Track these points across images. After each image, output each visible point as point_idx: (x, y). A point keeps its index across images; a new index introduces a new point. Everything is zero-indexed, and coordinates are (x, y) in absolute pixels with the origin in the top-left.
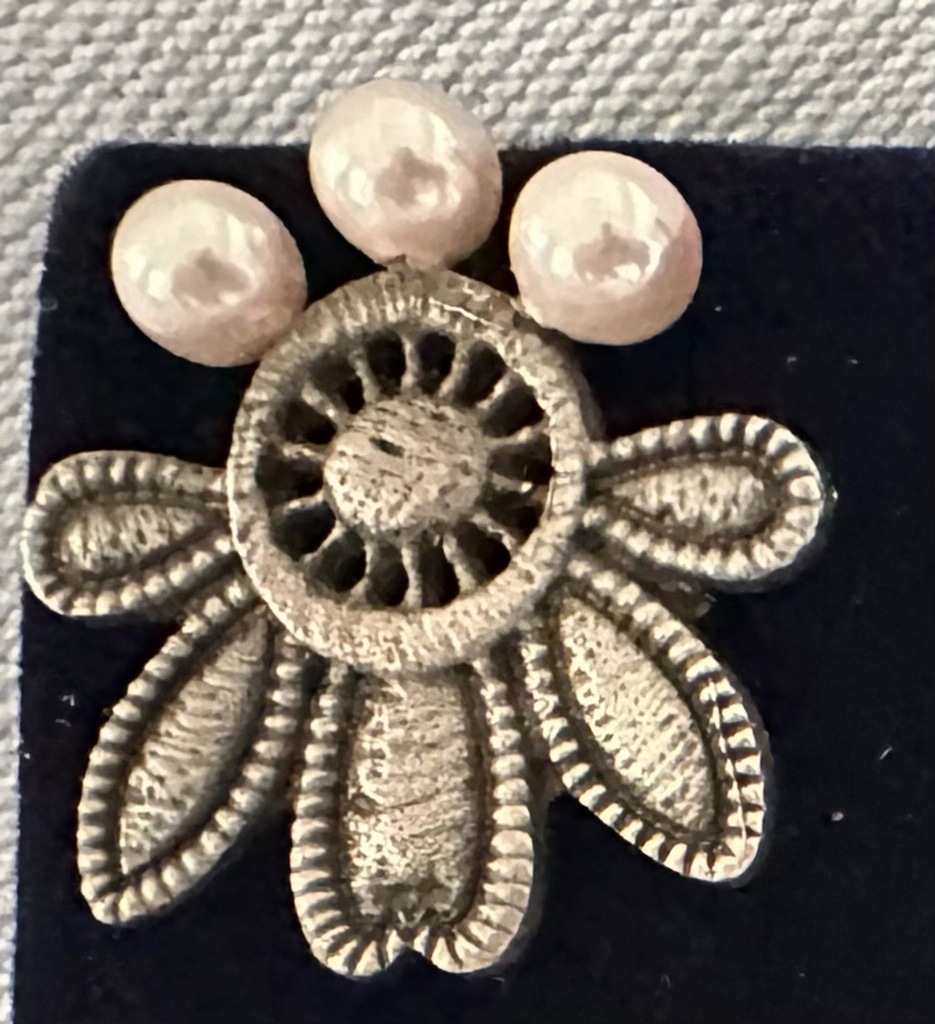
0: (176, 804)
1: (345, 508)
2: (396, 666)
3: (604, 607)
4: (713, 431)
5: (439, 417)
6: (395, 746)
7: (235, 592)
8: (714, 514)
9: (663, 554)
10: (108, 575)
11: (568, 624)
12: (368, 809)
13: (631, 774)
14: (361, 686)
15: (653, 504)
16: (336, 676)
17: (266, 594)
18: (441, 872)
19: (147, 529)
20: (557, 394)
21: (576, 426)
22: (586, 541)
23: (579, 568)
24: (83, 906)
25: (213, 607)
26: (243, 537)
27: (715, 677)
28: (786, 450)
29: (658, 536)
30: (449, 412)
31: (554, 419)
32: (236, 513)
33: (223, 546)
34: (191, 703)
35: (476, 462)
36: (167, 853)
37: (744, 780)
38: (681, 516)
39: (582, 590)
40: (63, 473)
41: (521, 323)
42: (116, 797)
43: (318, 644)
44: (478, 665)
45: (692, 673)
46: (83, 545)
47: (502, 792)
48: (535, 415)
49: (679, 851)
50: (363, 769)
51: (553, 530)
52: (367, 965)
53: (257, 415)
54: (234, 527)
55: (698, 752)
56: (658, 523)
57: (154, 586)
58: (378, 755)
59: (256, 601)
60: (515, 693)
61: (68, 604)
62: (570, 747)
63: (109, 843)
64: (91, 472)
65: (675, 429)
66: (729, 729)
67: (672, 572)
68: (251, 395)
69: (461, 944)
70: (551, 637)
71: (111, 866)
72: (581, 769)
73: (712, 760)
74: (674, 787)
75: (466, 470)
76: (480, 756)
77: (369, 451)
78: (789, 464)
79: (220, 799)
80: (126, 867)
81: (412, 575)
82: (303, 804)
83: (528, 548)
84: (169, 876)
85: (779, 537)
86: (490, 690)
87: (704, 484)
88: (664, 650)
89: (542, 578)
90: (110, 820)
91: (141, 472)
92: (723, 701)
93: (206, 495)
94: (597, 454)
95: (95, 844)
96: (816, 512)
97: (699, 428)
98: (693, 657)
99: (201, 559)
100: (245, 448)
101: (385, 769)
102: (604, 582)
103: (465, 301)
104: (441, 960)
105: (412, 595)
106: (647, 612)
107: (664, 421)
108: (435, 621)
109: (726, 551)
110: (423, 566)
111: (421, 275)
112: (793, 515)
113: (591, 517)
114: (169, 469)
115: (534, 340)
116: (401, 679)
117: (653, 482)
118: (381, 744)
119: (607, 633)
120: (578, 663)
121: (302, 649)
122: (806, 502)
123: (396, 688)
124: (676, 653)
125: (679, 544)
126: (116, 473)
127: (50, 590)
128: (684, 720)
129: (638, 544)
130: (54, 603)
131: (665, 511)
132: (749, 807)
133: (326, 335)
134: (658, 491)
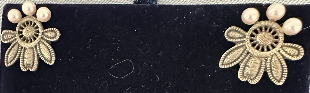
0: (12, 58)
1: (24, 35)
2: (28, 47)
3: (43, 43)
4: (51, 29)
5: (31, 28)
6: (28, 54)
7: (16, 41)
8: (51, 36)
9: (47, 39)
10: (7, 40)
11: (40, 44)
12: (26, 58)
13: (45, 56)
14: (25, 49)
15: (47, 35)
16: (23, 48)
17: (18, 41)
18: (31, 64)
19: (10, 36)
20: (40, 26)
21: (41, 29)
22: (42, 38)
23: (41, 40)
24: (5, 65)
25: (15, 42)
26: (17, 37)
27: (51, 49)
28: (57, 31)
29: (47, 38)
30: (32, 27)
31: (40, 28)
32: (16, 35)
33: (15, 37)
34: (13, 50)
35: (34, 31)
36: (11, 61)
37: (53, 57)
38: (49, 36)
39: (41, 42)
40: (4, 31)
41: (37, 21)
42: (7, 57)
43: (22, 46)
44: (34, 47)
45: (49, 48)
46: (5, 37)
47: (35, 57)
48: (38, 28)
49: (48, 62)
50: (25, 55)
51: (39, 37)
52: (25, 71)
53: (18, 27)
54: (16, 36)
55: (50, 55)
56: (47, 36)
57: (10, 41)
58: (26, 54)
59: (17, 42)
60: (36, 50)
61: (4, 42)
62: (40, 54)
63: (7, 60)
64: (6, 31)
65: (49, 29)
66: (52, 53)
67: (48, 40)
68: (17, 26)
69: (32, 69)
70: (39, 45)
71: (7, 62)
72: (41, 56)
73: (51, 55)
74: (48, 57)
75: (33, 32)
76: (34, 54)
77: (26, 31)
78: (57, 32)
79: (15, 57)
80: (8, 62)
81: (29, 40)
82: (21, 58)
83: (38, 38)
84: (11, 63)
85: (56, 38)
86: (35, 49)
87: (51, 34)
88: (47, 46)
89: (39, 41)
90: (7, 59)
91: (10, 32)
92: (52, 51)
93: (14, 33)
94: (43, 31)
95: (6, 60)
96: (59, 36)
97: (50, 29)
98: (50, 47)
99: (14, 38)
100: (17, 30)
101: (27, 55)
102: (43, 41)
103: (33, 19)
104: (31, 70)
105: (29, 42)
106: (46, 44)
107: (48, 28)
108: (31, 44)
109: (52, 39)
110: (30, 40)
111: (30, 17)
112: (57, 36)
113: (42, 36)
114: (12, 31)
115: (38, 22)
116: (28, 48)
117: (47, 33)
118: (27, 53)
119: (43, 45)
120: (41, 48)
121: (21, 46)
122: (58, 35)
123: (28, 49)
124: (48, 47)
125: (49, 38)
126: (8, 32)
127: (3, 41)
128: (49, 52)
129: (46, 38)
130: (3, 42)
131: (48, 36)
132: (53, 59)
133: (23, 21)
134: (47, 34)
